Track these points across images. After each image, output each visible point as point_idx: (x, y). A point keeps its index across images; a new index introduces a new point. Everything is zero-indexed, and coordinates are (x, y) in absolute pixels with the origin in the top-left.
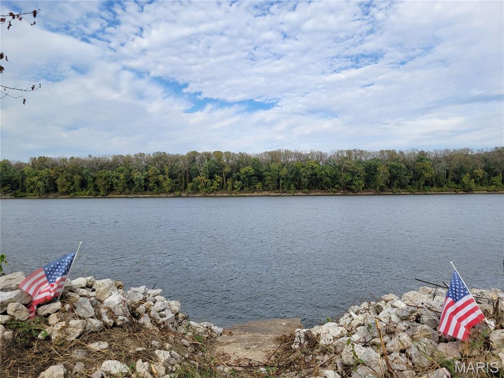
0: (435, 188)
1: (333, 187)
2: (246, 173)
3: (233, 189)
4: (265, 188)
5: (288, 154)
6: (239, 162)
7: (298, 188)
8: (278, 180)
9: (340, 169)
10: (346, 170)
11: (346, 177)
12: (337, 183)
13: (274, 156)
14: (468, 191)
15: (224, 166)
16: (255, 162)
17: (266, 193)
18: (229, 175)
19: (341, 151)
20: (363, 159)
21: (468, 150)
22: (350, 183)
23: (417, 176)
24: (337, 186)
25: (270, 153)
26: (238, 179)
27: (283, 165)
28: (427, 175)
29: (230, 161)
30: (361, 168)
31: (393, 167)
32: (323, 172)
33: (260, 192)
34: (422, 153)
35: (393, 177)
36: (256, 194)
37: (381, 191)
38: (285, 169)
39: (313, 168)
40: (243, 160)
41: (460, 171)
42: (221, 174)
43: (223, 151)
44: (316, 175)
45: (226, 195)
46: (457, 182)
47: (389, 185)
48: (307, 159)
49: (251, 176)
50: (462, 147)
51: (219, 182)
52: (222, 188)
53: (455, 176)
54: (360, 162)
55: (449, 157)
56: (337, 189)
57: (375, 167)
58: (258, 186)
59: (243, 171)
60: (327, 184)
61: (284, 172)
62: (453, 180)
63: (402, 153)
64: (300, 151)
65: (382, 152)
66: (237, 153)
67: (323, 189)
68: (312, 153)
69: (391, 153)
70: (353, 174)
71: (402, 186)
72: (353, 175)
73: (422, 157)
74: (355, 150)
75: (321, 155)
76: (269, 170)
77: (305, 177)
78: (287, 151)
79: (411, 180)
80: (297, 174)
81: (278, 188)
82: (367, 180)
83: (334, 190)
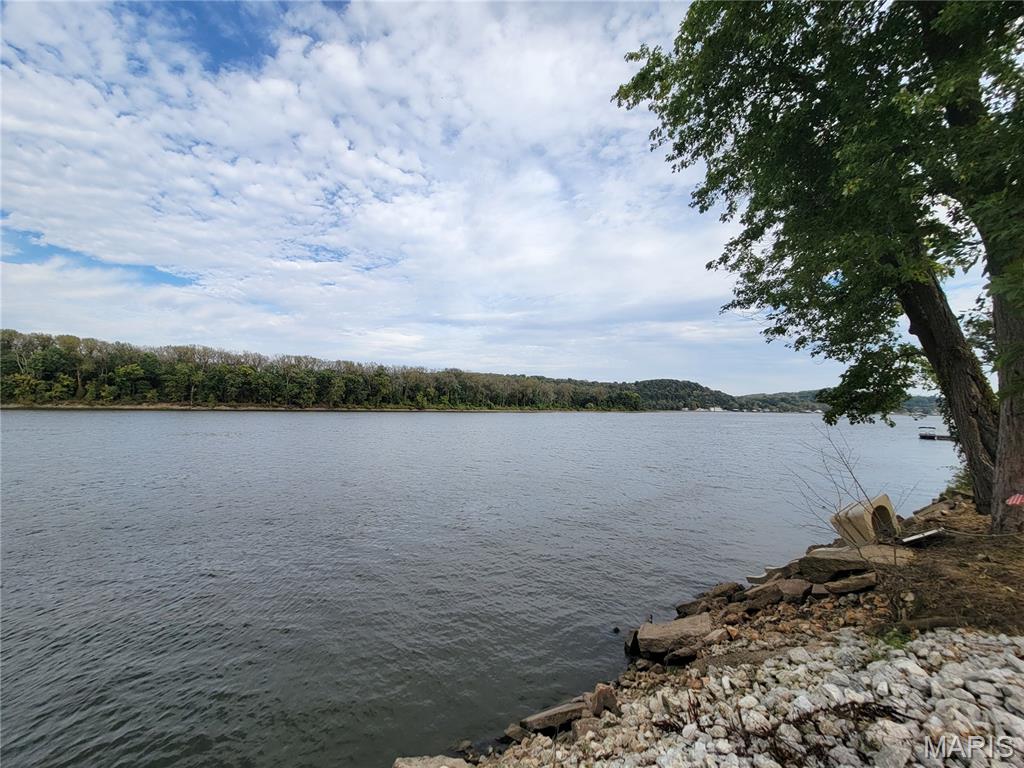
0: (391, 405)
1: (273, 400)
2: (127, 374)
3: (98, 397)
4: (164, 397)
5: (207, 352)
6: (113, 357)
7: (221, 400)
8: (188, 388)
9: (284, 378)
10: (292, 380)
11: (291, 388)
12: (279, 396)
13: (184, 354)
14: (421, 409)
15: (80, 361)
16: (148, 360)
17: (164, 405)
18: (89, 377)
19: (288, 357)
20: (316, 368)
21: (423, 369)
22: (297, 396)
23: (375, 391)
24: (279, 399)
25: (175, 348)
26: (111, 382)
27: (198, 367)
28: (384, 391)
29: (95, 353)
30: (312, 379)
31: (350, 380)
32: (260, 381)
33: (154, 403)
34: (381, 368)
35: (349, 392)
36: (145, 406)
37: (335, 406)
38: (201, 373)
39: (245, 375)
40: (123, 354)
41: (416, 388)
42: (73, 374)
43: (82, 336)
44: (250, 383)
45: (80, 406)
46: (412, 399)
47: (344, 401)
48: (239, 362)
49: (138, 379)
50: (418, 366)
51: (67, 386)
52: (73, 395)
53: (411, 393)
54: (311, 371)
55: (406, 374)
56: (279, 402)
57: (329, 379)
58: (149, 395)
59: (122, 370)
60: (265, 396)
61: (200, 376)
62: (409, 397)
63: (360, 365)
64: (227, 350)
65: (339, 362)
66: (111, 341)
67: (259, 402)
68: (246, 356)
69: (349, 365)
70: (301, 385)
71: (358, 402)
72: (302, 387)
73: (381, 372)
74: (305, 357)
75: (260, 359)
76: (173, 372)
77: (232, 385)
78: (205, 349)
79: (368, 395)
80: (221, 380)
81: (187, 398)
82: (319, 394)
83: (275, 404)
